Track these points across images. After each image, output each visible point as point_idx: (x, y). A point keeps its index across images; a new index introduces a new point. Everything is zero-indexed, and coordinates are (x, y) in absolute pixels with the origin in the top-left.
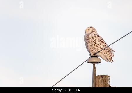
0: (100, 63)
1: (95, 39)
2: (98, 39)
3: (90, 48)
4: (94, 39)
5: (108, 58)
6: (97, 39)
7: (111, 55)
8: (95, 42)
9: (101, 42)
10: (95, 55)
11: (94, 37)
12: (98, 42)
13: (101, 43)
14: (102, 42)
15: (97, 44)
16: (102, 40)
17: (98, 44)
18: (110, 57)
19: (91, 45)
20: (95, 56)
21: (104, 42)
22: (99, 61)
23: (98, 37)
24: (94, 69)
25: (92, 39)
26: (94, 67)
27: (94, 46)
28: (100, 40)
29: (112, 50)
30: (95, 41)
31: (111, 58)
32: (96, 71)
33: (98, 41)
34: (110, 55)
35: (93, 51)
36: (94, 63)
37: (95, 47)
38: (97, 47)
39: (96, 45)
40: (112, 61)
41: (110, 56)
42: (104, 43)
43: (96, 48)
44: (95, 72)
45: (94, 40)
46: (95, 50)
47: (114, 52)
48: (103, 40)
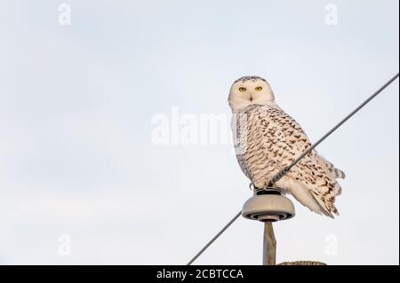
0: (289, 216)
1: (270, 126)
2: (285, 127)
3: (253, 159)
4: (266, 126)
5: (318, 198)
6: (280, 127)
7: (330, 189)
8: (272, 138)
9: (292, 138)
10: (271, 185)
11: (267, 119)
12: (282, 138)
13: (293, 142)
14: (298, 137)
15: (279, 143)
16: (296, 133)
17: (284, 145)
18: (329, 196)
19: (256, 148)
20: (270, 190)
21: (305, 141)
22: (288, 210)
23: (283, 121)
24: (269, 238)
25: (258, 125)
26: (269, 234)
27: (266, 151)
28: (291, 129)
29: (336, 170)
30: (272, 134)
31: (332, 199)
32: (274, 245)
33: (283, 134)
34: (326, 189)
35: (265, 171)
36: (268, 218)
37: (271, 155)
38: (278, 157)
39: (275, 148)
40: (335, 211)
41: (329, 193)
42: (306, 144)
43: (275, 159)
44: (271, 252)
45: (267, 130)
46: (270, 168)
47: (343, 177)
48: (302, 132)
